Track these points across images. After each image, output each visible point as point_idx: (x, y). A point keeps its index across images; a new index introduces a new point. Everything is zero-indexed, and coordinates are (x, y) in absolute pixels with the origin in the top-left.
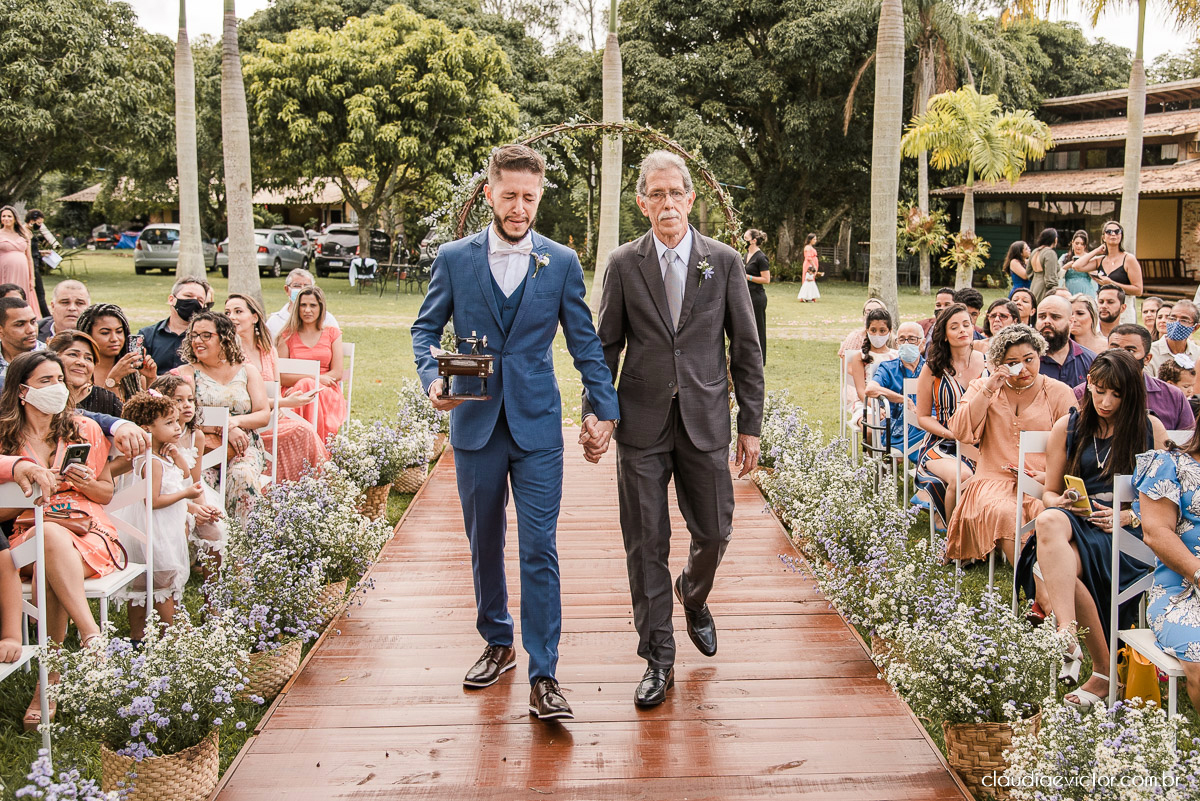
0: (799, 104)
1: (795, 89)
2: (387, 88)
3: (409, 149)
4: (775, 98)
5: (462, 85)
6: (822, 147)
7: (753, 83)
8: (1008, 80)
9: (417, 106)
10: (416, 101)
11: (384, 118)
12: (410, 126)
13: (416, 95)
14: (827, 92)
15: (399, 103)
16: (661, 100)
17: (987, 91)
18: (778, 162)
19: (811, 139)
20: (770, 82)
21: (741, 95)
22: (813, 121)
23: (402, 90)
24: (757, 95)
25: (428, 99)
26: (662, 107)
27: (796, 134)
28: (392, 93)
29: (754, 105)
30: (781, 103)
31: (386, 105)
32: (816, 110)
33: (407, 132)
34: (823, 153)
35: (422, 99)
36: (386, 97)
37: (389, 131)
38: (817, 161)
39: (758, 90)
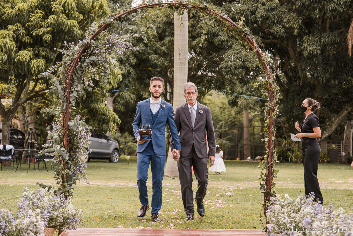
0: (313, 36)
1: (310, 26)
2: (23, 25)
3: (38, 67)
4: (296, 32)
5: (75, 23)
6: (331, 66)
7: (280, 22)
9: (44, 37)
10: (43, 34)
11: (21, 46)
12: (39, 51)
13: (43, 30)
15: (31, 36)
16: (215, 35)
18: (299, 78)
19: (323, 60)
20: (292, 21)
21: (272, 31)
22: (324, 48)
23: (34, 27)
24: (283, 30)
25: (52, 33)
26: (216, 40)
27: (312, 56)
28: (26, 29)
29: (281, 37)
31: (23, 37)
32: (326, 38)
33: (37, 56)
35: (48, 33)
36: (22, 31)
37: (25, 55)
38: (327, 76)
39: (284, 27)
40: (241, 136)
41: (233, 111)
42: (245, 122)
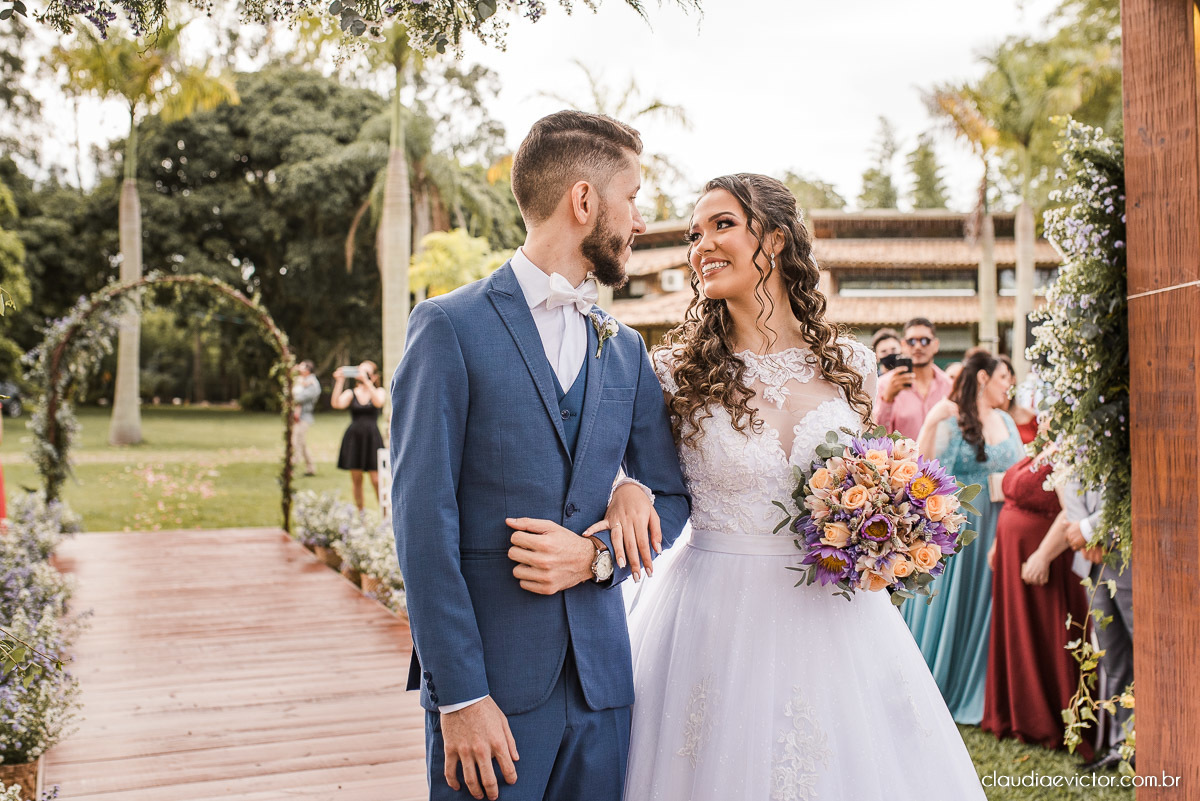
0: (301, 243)
1: (296, 229)
4: (277, 237)
6: (324, 283)
8: (495, 223)
14: (329, 232)
16: (164, 238)
17: (477, 234)
19: (313, 277)
20: (272, 222)
21: (244, 234)
22: (315, 259)
24: (260, 234)
29: (257, 242)
30: (284, 241)
34: (325, 288)
39: (261, 230)
40: (190, 370)
41: (181, 334)
42: (195, 347)
